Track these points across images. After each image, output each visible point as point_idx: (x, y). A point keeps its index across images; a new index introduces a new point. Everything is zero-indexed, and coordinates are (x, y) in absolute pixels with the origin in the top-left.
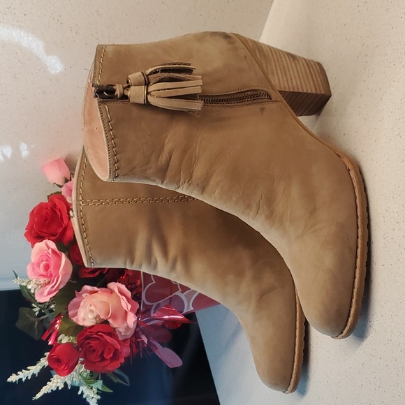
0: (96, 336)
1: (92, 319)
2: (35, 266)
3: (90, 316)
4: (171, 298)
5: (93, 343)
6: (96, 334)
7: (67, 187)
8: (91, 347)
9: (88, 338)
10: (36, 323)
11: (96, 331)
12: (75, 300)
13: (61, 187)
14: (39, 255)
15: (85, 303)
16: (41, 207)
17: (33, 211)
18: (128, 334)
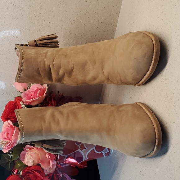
0: (31, 172)
1: (31, 162)
2: (3, 134)
3: (30, 161)
4: (75, 153)
5: (30, 176)
6: (31, 171)
7: (25, 93)
8: (29, 177)
9: (27, 173)
10: (10, 162)
11: (31, 169)
12: (23, 152)
13: (22, 93)
14: (5, 128)
15: (27, 154)
16: (10, 103)
17: (7, 105)
18: (51, 171)
